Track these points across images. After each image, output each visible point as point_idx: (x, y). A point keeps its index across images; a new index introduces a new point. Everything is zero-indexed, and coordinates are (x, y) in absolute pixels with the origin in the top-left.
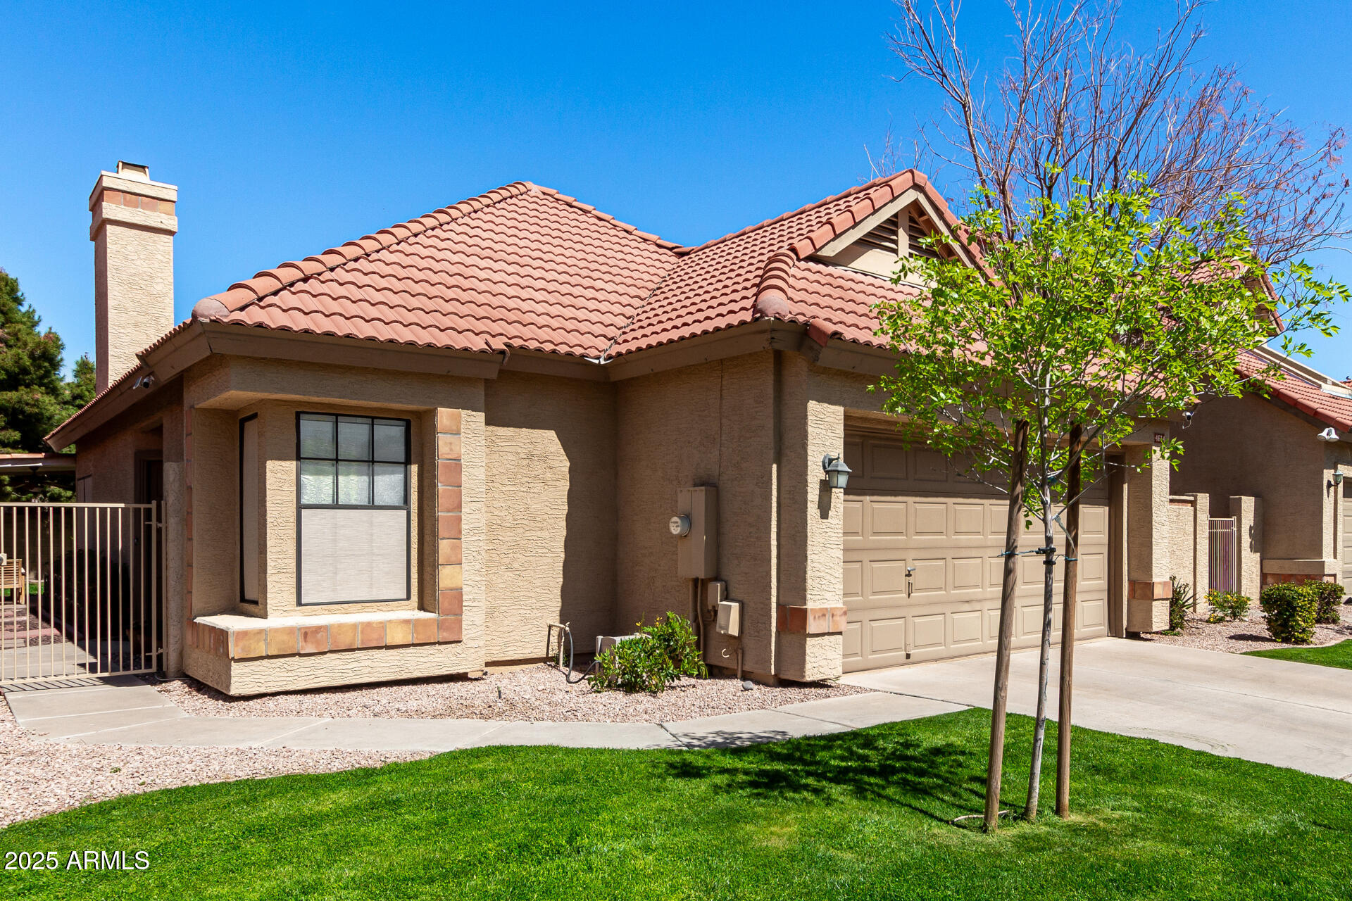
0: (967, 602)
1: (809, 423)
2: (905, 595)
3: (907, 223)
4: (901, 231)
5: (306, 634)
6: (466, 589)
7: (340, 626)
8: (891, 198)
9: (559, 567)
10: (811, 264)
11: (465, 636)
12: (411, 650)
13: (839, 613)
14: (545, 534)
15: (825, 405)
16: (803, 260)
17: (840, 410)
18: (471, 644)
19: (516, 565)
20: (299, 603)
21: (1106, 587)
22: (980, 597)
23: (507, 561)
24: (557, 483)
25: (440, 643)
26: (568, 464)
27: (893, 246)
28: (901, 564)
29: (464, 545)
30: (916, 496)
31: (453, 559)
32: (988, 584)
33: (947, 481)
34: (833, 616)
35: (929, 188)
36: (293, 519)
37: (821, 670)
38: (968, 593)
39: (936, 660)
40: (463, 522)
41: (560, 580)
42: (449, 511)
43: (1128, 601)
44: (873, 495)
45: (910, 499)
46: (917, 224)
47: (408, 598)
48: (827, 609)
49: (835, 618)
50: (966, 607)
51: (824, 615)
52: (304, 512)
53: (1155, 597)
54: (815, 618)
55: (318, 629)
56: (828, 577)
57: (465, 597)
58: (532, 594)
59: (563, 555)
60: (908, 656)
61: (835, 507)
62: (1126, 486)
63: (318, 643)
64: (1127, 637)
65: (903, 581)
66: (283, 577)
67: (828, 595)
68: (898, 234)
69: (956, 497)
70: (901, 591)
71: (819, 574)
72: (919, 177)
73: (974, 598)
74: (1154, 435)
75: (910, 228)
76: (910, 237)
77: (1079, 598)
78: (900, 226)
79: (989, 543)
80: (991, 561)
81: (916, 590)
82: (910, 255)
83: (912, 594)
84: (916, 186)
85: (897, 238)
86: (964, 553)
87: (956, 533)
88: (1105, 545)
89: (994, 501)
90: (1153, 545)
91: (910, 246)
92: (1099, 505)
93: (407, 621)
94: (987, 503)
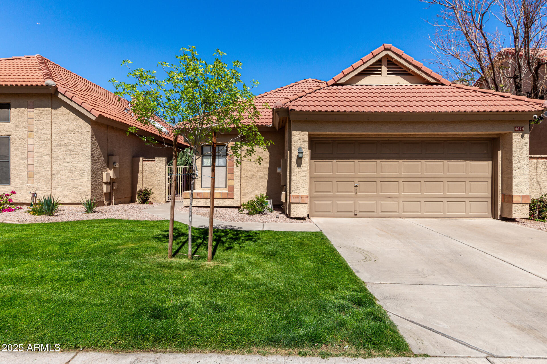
0: (390, 198)
1: (292, 138)
2: (354, 193)
3: (386, 63)
4: (383, 67)
5: (198, 194)
6: (235, 186)
7: (205, 193)
8: (373, 56)
9: (266, 181)
10: (335, 87)
11: (234, 197)
12: (221, 200)
13: (304, 197)
14: (262, 173)
15: (300, 132)
16: (331, 86)
17: (307, 133)
18: (236, 199)
19: (254, 180)
20: (202, 187)
21: (490, 196)
22: (397, 196)
23: (251, 179)
24: (266, 159)
25: (228, 199)
26: (269, 154)
27: (380, 73)
28: (352, 183)
29: (235, 175)
30: (359, 159)
31: (232, 178)
32: (402, 191)
33: (376, 154)
34: (302, 197)
35: (394, 48)
36: (201, 169)
37: (297, 214)
38: (390, 194)
39: (370, 217)
40: (234, 169)
41: (267, 185)
42: (230, 167)
43: (502, 203)
44: (337, 159)
45: (356, 161)
46: (393, 62)
47: (226, 187)
48: (299, 195)
49: (302, 198)
50: (389, 199)
51: (298, 197)
52: (203, 167)
53: (513, 202)
54: (294, 198)
55: (200, 193)
56: (301, 185)
57: (235, 188)
58: (259, 188)
59: (267, 178)
60: (356, 215)
61: (304, 164)
62: (500, 153)
63: (200, 196)
64: (500, 219)
65: (353, 189)
66: (199, 182)
67: (300, 191)
68: (381, 68)
69: (382, 159)
70: (352, 192)
71: (296, 184)
72: (387, 46)
73: (394, 196)
74: (514, 128)
75: (388, 64)
76: (388, 68)
77: (467, 200)
78: (381, 65)
79: (402, 176)
80: (404, 183)
81: (360, 192)
82: (388, 74)
83: (358, 193)
84: (386, 49)
85: (381, 69)
86: (387, 180)
87: (382, 172)
88: (488, 178)
89: (405, 160)
90: (513, 178)
91: (388, 71)
92: (484, 160)
93: (220, 193)
94: (401, 161)
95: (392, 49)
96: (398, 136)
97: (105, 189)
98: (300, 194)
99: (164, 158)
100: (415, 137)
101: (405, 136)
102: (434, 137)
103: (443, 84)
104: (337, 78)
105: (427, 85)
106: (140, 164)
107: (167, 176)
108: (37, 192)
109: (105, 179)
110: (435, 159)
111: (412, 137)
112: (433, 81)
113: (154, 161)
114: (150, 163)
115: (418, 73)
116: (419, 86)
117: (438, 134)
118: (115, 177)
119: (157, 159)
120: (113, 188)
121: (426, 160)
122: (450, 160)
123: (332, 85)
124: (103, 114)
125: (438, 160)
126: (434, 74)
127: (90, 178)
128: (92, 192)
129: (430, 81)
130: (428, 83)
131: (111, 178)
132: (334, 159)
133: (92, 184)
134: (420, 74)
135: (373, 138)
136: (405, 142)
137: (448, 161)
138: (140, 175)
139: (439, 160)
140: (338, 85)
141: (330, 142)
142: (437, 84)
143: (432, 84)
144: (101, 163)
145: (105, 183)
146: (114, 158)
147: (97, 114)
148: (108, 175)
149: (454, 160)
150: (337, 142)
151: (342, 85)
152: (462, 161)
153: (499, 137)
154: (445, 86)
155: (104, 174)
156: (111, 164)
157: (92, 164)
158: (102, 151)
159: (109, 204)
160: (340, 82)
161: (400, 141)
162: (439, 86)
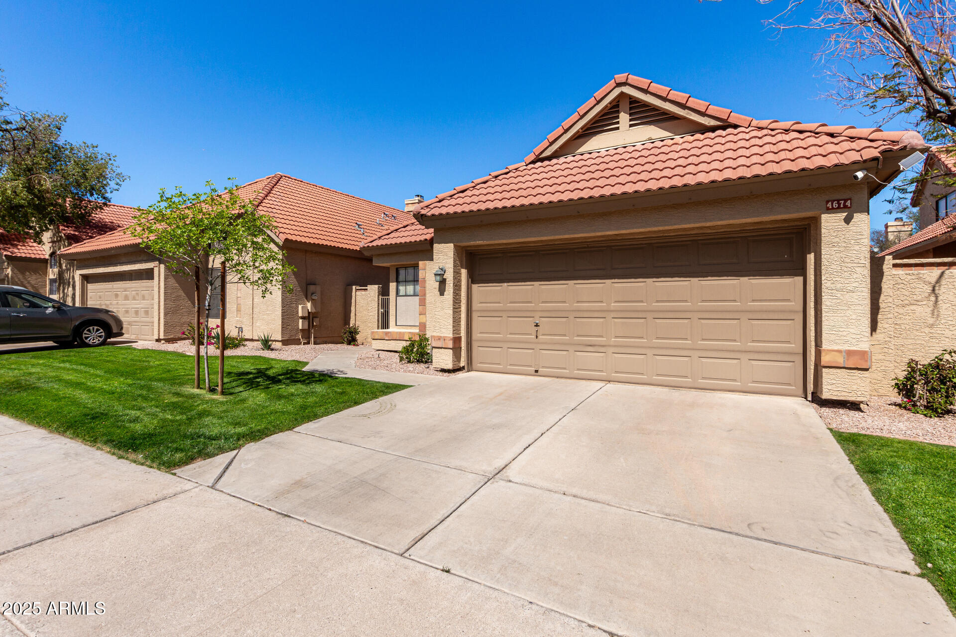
0: (590, 346)
2: (534, 337)
3: (626, 107)
4: (622, 115)
5: (390, 333)
8: (596, 102)
10: (539, 164)
13: (448, 339)
16: (530, 163)
17: (452, 245)
20: (392, 325)
21: (800, 351)
22: (603, 344)
27: (617, 126)
28: (531, 319)
31: (423, 313)
32: (613, 335)
35: (633, 79)
36: (395, 300)
38: (591, 340)
44: (508, 282)
45: (537, 284)
46: (635, 104)
50: (592, 349)
51: (439, 339)
52: (398, 298)
56: (444, 322)
60: (536, 371)
62: (811, 258)
63: (389, 337)
64: (813, 402)
65: (533, 329)
67: (443, 330)
68: (618, 117)
69: (577, 280)
70: (531, 334)
71: (438, 320)
72: (621, 77)
73: (597, 343)
74: (825, 203)
75: (631, 109)
76: (631, 115)
77: (745, 357)
78: (618, 112)
79: (612, 308)
80: (616, 320)
81: (543, 335)
82: (631, 126)
83: (540, 337)
84: (619, 85)
85: (618, 120)
86: (586, 315)
87: (578, 302)
88: (796, 312)
89: (616, 280)
90: (823, 312)
91: (631, 120)
92: (782, 275)
93: (410, 333)
94: (608, 282)
95: (629, 81)
96: (597, 239)
97: (300, 324)
98: (442, 335)
99: (377, 286)
100: (626, 238)
101: (607, 239)
102: (661, 235)
103: (735, 127)
104: (537, 150)
105: (703, 134)
106: (353, 294)
107: (381, 310)
108: (243, 326)
109: (300, 314)
110: (672, 277)
111: (621, 238)
112: (713, 123)
113: (367, 289)
114: (363, 293)
115: (681, 114)
116: (689, 138)
117: (670, 230)
118: (314, 311)
119: (369, 287)
120: (313, 323)
121: (655, 279)
122: (704, 277)
123: (533, 162)
124: (290, 237)
125: (678, 277)
126: (713, 110)
127: (280, 311)
128: (282, 328)
129: (707, 124)
130: (704, 129)
131: (309, 313)
132: (504, 282)
133: (282, 319)
134: (684, 115)
135: (555, 244)
136: (617, 248)
137: (700, 279)
138: (353, 309)
139: (680, 277)
140: (542, 160)
141: (500, 255)
142: (724, 128)
143: (713, 129)
144: (296, 294)
145: (303, 318)
146: (312, 288)
147: (283, 237)
148: (305, 307)
149: (712, 276)
150: (509, 255)
151: (549, 158)
152: (729, 278)
153: (809, 225)
154: (740, 129)
155: (300, 307)
156: (309, 296)
157: (282, 296)
158: (297, 281)
159: (308, 343)
160: (544, 155)
161: (607, 246)
162: (730, 130)
